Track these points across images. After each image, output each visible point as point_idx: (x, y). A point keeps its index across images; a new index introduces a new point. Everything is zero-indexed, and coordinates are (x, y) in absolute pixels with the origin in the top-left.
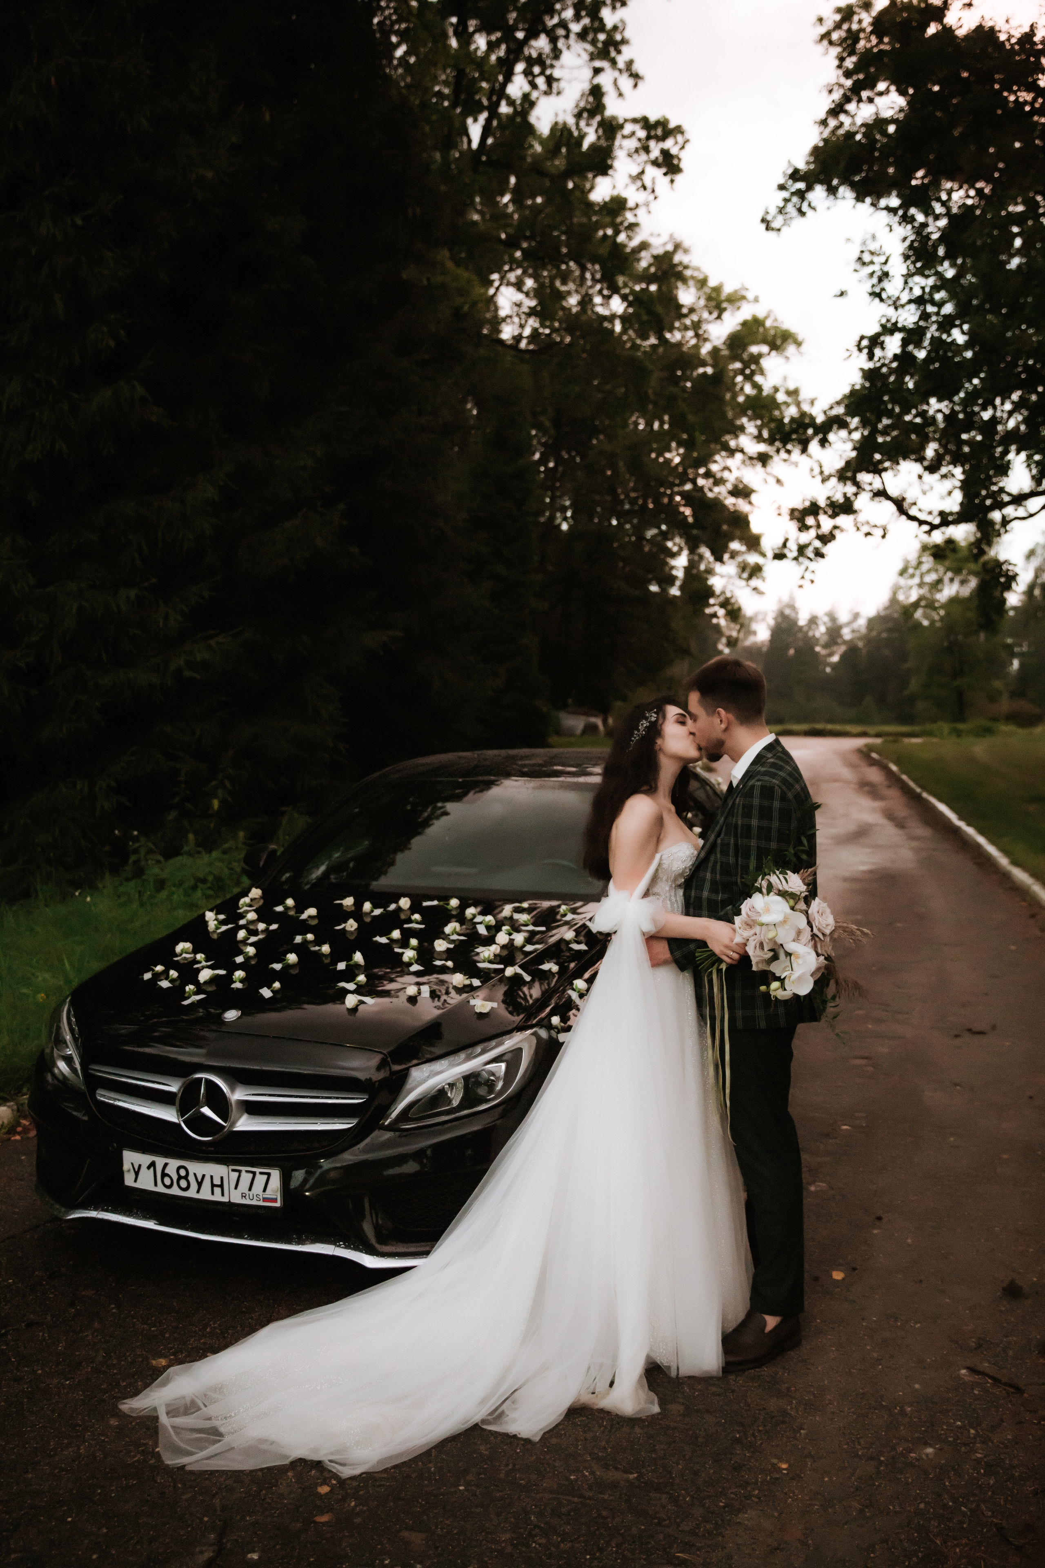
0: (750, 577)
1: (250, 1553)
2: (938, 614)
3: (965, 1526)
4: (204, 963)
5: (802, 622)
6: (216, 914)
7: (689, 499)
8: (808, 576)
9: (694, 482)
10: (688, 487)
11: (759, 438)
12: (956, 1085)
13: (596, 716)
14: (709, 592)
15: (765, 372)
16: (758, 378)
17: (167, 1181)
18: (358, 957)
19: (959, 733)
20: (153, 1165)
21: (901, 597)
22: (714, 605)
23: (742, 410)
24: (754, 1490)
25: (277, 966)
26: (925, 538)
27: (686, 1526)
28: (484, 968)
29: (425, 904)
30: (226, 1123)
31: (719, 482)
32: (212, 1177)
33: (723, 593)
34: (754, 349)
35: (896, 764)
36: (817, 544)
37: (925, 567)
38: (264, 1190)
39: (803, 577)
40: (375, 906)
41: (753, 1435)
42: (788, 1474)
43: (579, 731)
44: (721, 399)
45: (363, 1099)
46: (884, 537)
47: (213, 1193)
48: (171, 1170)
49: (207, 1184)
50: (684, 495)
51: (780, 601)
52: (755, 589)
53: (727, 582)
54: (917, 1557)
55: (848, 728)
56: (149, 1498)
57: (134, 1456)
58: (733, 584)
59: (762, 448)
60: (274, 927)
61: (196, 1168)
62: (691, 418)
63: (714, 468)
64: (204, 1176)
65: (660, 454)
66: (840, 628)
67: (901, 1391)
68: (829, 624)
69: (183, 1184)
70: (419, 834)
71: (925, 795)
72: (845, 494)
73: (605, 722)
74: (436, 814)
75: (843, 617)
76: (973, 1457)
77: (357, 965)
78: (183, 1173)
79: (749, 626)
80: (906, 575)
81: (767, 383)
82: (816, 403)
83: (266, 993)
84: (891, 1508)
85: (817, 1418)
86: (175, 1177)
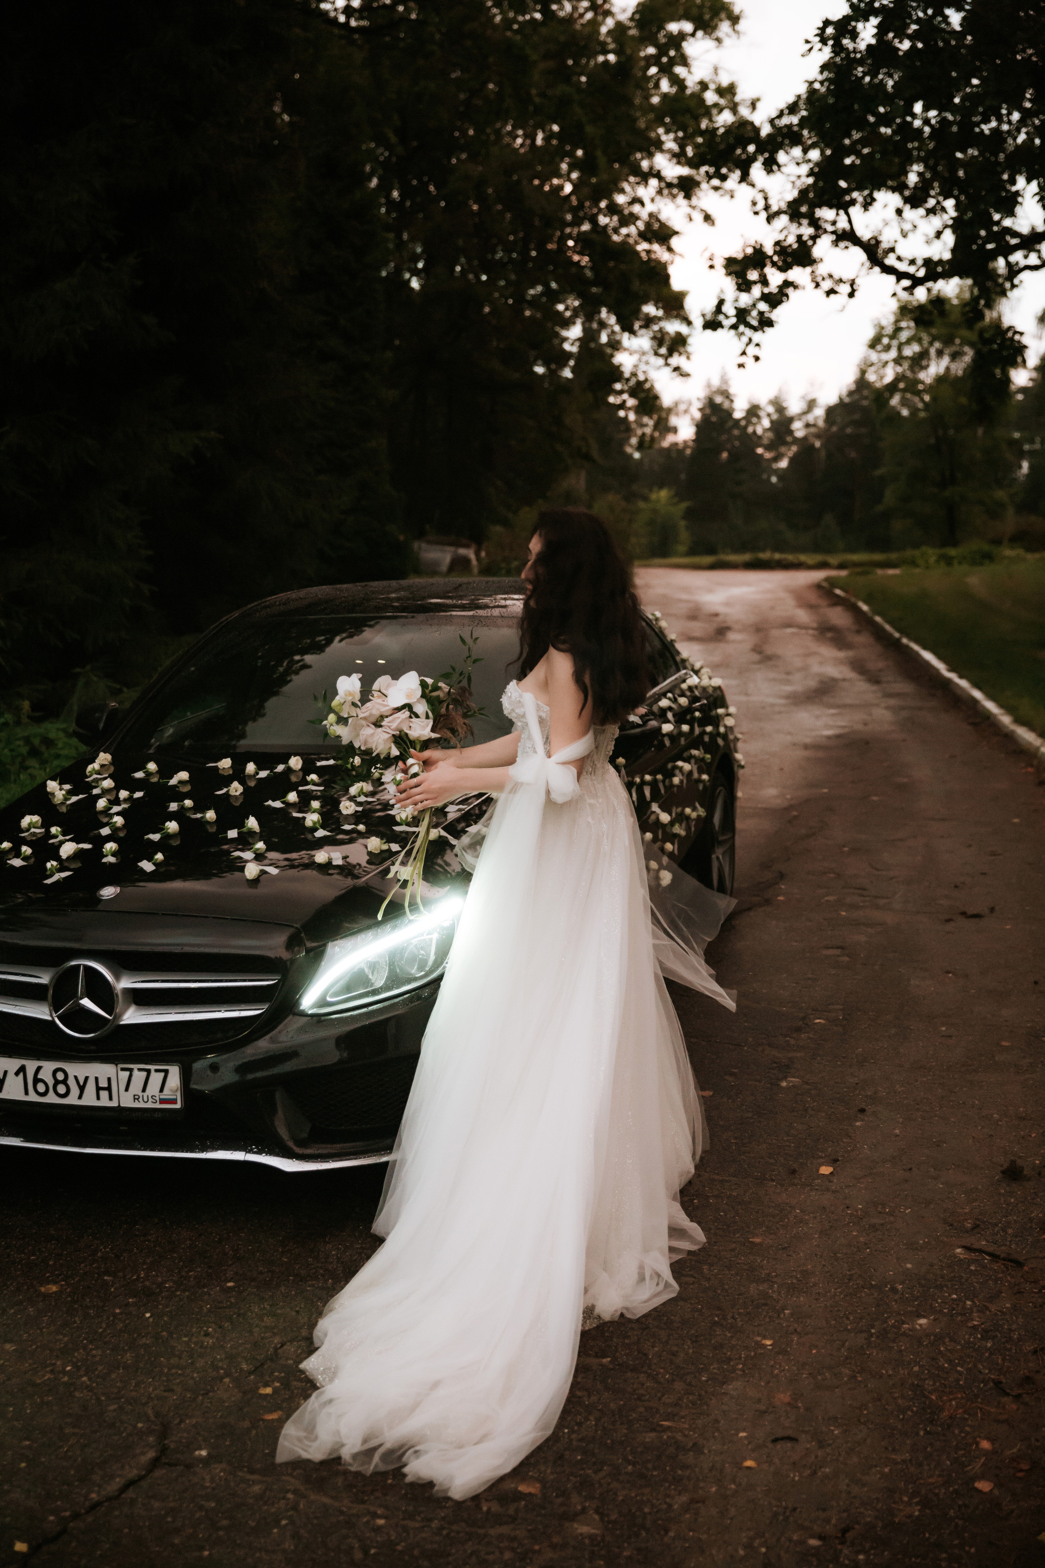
0: (670, 353)
1: (196, 1450)
2: (922, 400)
3: (961, 1383)
4: (61, 838)
5: (739, 414)
6: (60, 784)
7: (585, 243)
8: (752, 350)
9: (594, 221)
10: (586, 227)
11: (679, 157)
12: (948, 972)
13: (467, 546)
14: (616, 373)
15: (689, 61)
16: (679, 70)
17: (41, 1088)
18: (252, 823)
19: (949, 561)
20: (22, 1070)
21: (871, 377)
22: (621, 392)
23: (659, 115)
24: (737, 1364)
25: (156, 837)
26: (904, 295)
27: (668, 1399)
28: (402, 832)
29: (319, 764)
30: (111, 1016)
31: (628, 219)
32: (97, 1079)
33: (634, 374)
34: (673, 27)
35: (866, 602)
36: (763, 306)
37: (904, 336)
38: (161, 1090)
39: (744, 353)
40: (260, 768)
41: (733, 1317)
42: (772, 1349)
43: (444, 568)
44: (629, 102)
45: (275, 980)
46: (851, 295)
47: (98, 1098)
48: (46, 1074)
49: (91, 1088)
50: (581, 238)
51: (709, 385)
52: (677, 369)
53: (640, 360)
54: (912, 1411)
55: (803, 558)
56: (70, 1411)
57: (44, 1376)
58: (647, 363)
59: (685, 171)
60: (138, 795)
61: (77, 1070)
62: (589, 129)
63: (621, 199)
64: (87, 1078)
65: (545, 179)
66: (791, 420)
67: (891, 1271)
68: (775, 417)
69: (61, 1089)
70: (276, 693)
71: (905, 641)
72: (799, 237)
73: (477, 554)
74: (294, 668)
75: (794, 407)
76: (970, 1325)
77: (251, 833)
78: (60, 1076)
79: (667, 420)
80: (879, 347)
81: (692, 77)
82: (759, 105)
83: (147, 866)
84: (884, 1372)
85: (802, 1299)
86: (51, 1082)
